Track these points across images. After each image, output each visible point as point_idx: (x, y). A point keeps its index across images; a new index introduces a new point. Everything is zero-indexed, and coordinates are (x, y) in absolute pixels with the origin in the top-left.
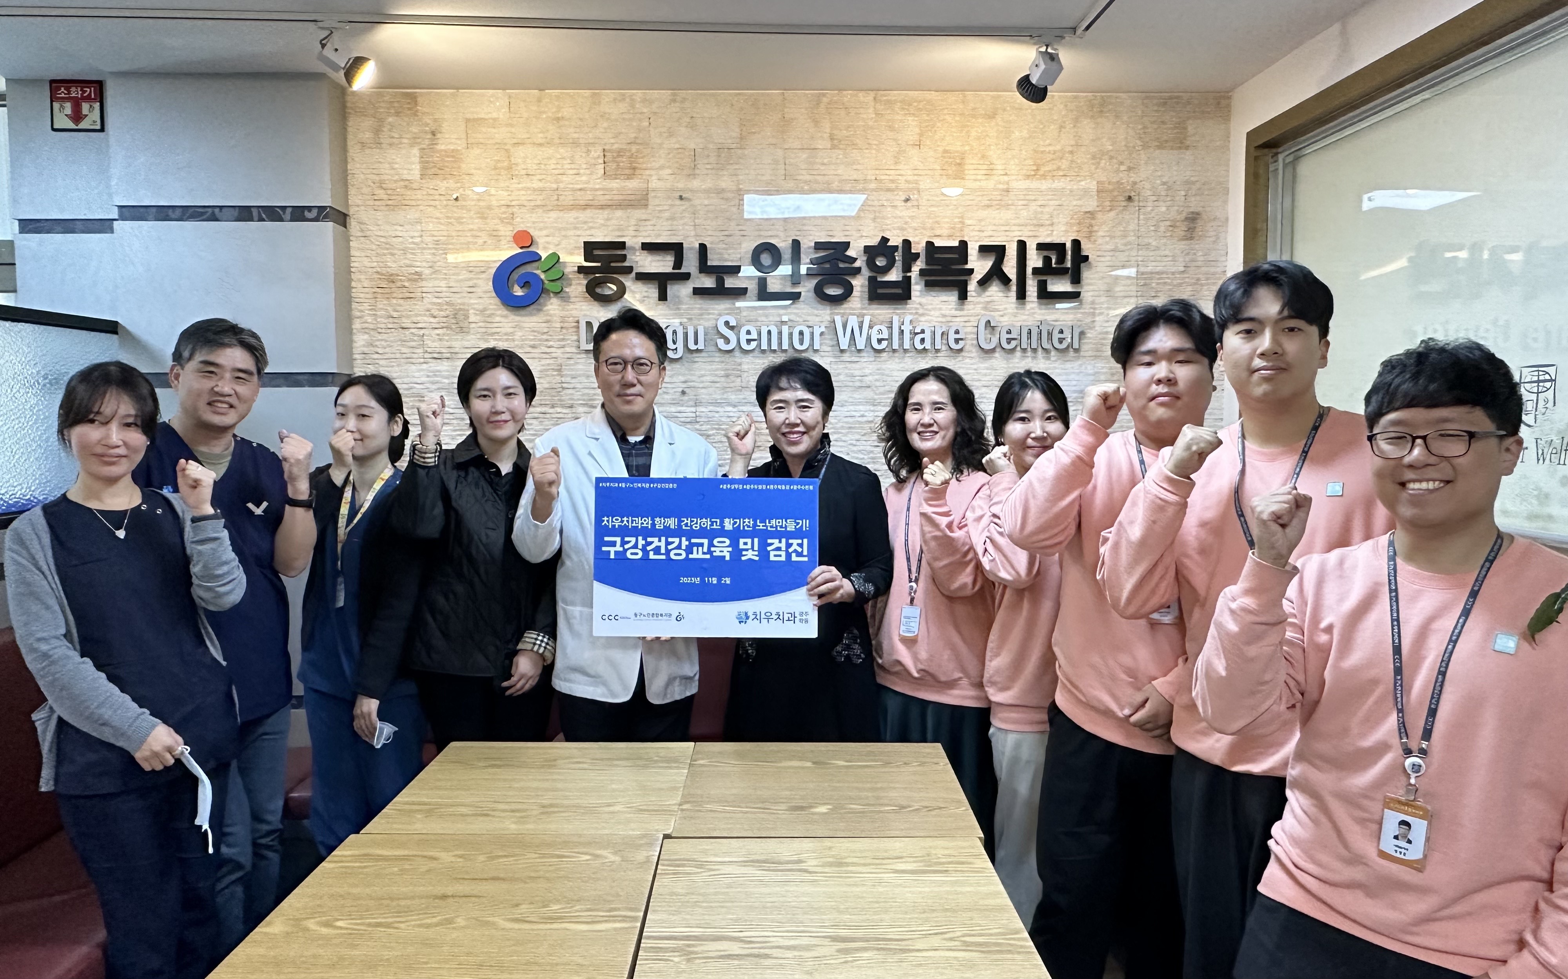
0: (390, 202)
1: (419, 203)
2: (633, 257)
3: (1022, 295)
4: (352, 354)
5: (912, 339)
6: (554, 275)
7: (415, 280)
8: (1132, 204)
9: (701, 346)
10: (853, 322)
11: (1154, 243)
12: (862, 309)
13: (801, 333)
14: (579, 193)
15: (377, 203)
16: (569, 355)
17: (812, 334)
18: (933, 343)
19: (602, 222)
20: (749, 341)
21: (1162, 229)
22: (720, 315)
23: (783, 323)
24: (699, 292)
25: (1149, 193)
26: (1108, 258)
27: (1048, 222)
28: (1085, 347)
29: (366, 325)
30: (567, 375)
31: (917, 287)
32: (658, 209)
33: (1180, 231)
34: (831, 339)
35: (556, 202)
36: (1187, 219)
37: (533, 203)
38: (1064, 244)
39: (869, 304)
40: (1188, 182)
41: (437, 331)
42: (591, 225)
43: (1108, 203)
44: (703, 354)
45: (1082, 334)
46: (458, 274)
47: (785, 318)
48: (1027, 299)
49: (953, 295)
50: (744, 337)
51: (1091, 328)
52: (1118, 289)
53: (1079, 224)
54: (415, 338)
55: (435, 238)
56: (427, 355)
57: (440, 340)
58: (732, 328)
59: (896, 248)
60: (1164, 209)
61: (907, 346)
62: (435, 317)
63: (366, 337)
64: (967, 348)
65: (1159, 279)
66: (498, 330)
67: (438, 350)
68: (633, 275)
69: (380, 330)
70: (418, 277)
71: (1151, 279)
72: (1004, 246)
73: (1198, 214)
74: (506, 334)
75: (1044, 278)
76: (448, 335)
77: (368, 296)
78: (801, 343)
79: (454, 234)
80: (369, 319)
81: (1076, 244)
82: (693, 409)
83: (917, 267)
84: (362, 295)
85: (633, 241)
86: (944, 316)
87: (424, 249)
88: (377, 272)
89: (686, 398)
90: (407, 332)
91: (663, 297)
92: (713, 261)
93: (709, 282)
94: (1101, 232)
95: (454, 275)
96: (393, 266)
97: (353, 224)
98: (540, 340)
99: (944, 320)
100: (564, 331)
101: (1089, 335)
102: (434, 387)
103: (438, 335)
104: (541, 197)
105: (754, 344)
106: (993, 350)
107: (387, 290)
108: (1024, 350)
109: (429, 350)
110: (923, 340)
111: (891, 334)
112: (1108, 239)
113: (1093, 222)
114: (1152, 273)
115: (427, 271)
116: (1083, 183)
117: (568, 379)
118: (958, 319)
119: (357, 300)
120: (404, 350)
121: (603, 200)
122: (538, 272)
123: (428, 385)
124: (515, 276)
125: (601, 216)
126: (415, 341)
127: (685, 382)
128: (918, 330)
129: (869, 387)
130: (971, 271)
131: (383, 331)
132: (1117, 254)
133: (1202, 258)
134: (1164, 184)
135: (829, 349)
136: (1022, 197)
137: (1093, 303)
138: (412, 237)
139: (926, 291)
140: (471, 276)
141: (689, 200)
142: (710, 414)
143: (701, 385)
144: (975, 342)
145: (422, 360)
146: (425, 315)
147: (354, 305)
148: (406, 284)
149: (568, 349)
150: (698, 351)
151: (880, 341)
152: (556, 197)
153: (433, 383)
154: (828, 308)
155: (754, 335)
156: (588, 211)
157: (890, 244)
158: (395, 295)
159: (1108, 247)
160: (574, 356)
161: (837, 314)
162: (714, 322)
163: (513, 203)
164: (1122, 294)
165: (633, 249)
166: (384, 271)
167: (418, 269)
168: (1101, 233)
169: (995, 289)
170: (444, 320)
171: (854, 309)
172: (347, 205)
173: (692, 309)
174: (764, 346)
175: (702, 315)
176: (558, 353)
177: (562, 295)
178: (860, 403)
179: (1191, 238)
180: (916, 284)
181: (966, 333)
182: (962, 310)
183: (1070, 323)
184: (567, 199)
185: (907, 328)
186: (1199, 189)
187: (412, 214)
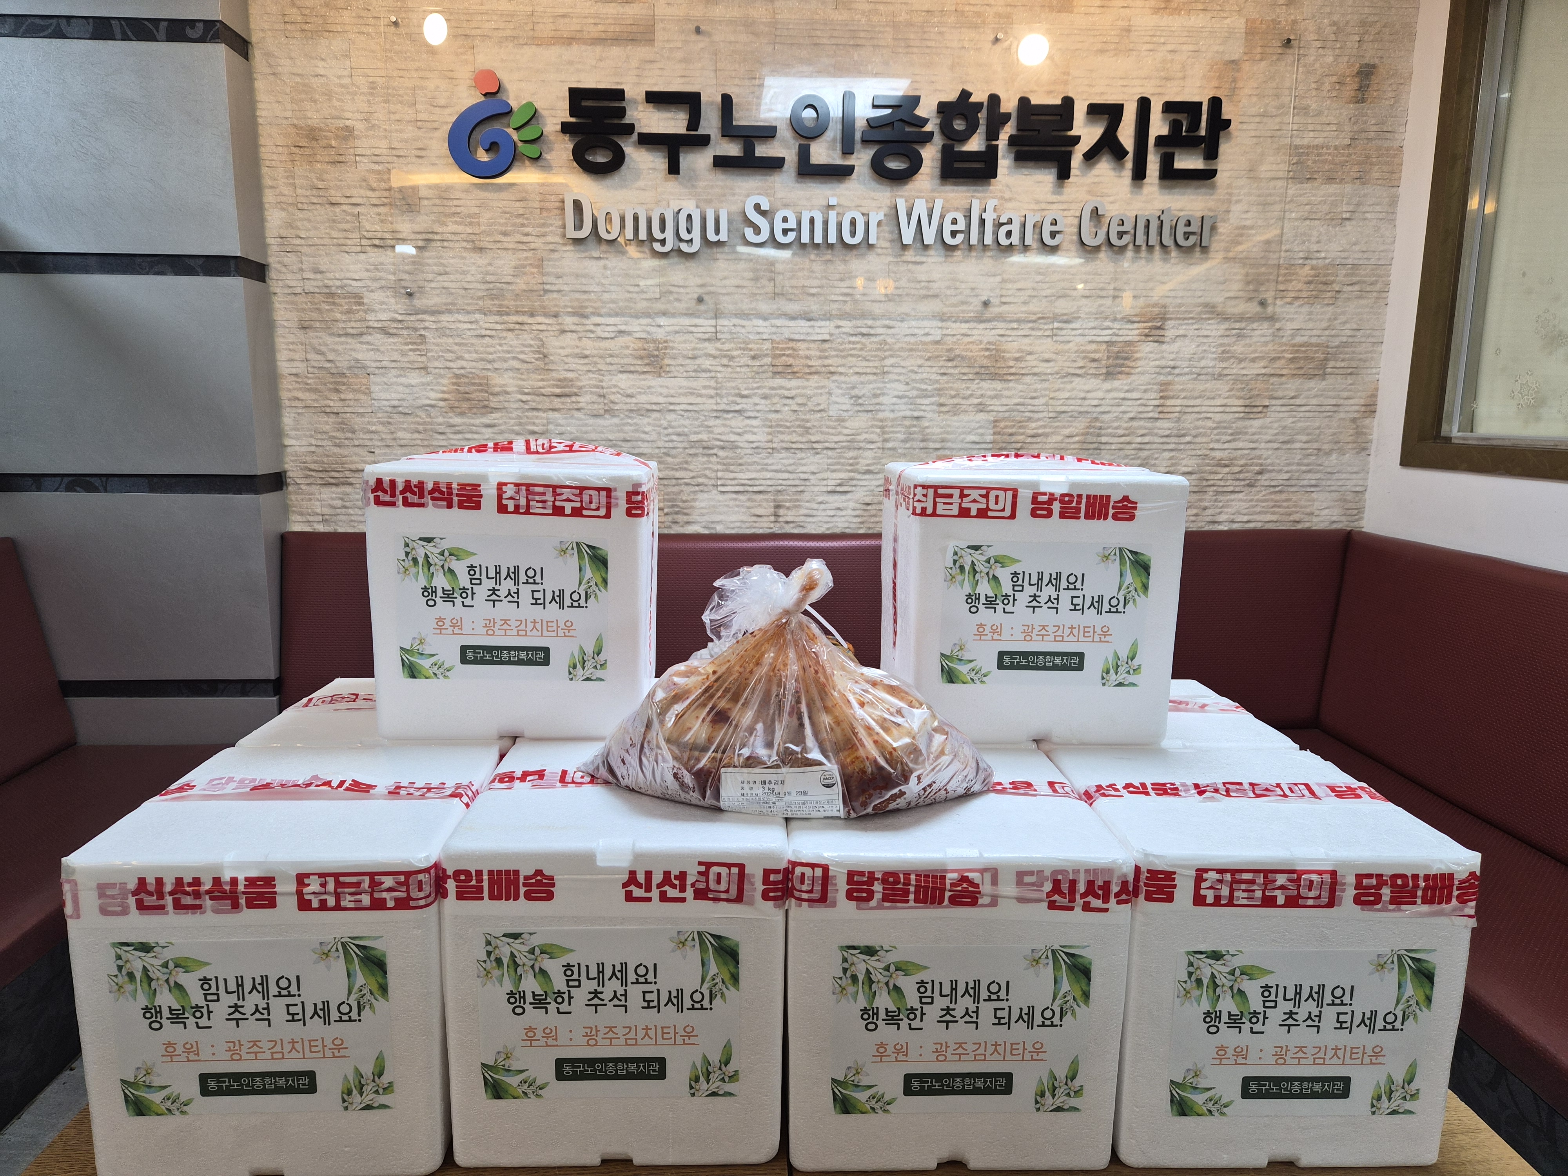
0: (306, 27)
1: (348, 28)
2: (635, 113)
3: (1139, 174)
4: (264, 237)
5: (996, 234)
6: (530, 133)
7: (345, 138)
8: (1290, 51)
9: (723, 236)
10: (921, 208)
11: (1314, 106)
12: (933, 191)
13: (853, 223)
14: (562, 20)
15: (288, 26)
16: (551, 247)
17: (867, 225)
18: (1023, 238)
19: (594, 62)
20: (785, 232)
21: (1327, 86)
22: (748, 196)
23: (830, 207)
24: (721, 163)
25: (1313, 36)
26: (1252, 126)
27: (1181, 75)
28: (1214, 246)
29: (283, 199)
30: (548, 274)
31: (1004, 162)
32: (667, 46)
33: (1349, 90)
34: (891, 232)
35: (531, 33)
36: (1359, 73)
37: (501, 34)
38: (1201, 103)
39: (942, 185)
40: (1363, 23)
41: (377, 210)
42: (579, 66)
43: (1259, 50)
44: (726, 249)
45: (1213, 228)
46: (401, 131)
47: (833, 201)
48: (1146, 180)
49: (1050, 173)
50: (779, 226)
51: (1224, 221)
52: (1263, 168)
53: (1219, 78)
54: (348, 218)
55: (371, 79)
56: (364, 242)
57: (382, 221)
58: (763, 213)
59: (980, 105)
60: (1331, 59)
61: (988, 240)
62: (373, 190)
63: (284, 214)
64: (1065, 246)
65: (1318, 155)
66: (458, 210)
67: (379, 235)
68: (635, 137)
69: (300, 205)
70: (348, 133)
71: (1307, 154)
72: (1122, 105)
73: (1374, 66)
74: (469, 216)
75: (1170, 150)
76: (391, 216)
77: (283, 158)
78: (853, 234)
79: (395, 74)
80: (286, 190)
81: (1216, 103)
82: (713, 322)
83: (1007, 131)
84: (275, 157)
85: (635, 91)
86: (1038, 202)
87: (354, 94)
88: (295, 126)
89: (702, 307)
90: (337, 210)
91: (674, 169)
92: (741, 119)
93: (733, 149)
94: (1247, 88)
95: (397, 131)
96: (314, 117)
97: (257, 54)
98: (514, 225)
99: (1036, 207)
100: (545, 214)
101: (1221, 230)
102: (376, 285)
103: (379, 214)
104: (511, 26)
105: (792, 236)
106: (1097, 249)
107: (307, 151)
108: (1137, 248)
109: (368, 235)
110: (1009, 234)
111: (969, 226)
112: (1254, 99)
113: (1237, 74)
114: (1308, 147)
115: (359, 126)
116: (1228, 21)
117: (551, 279)
118: (1055, 206)
119: (268, 163)
120: (335, 234)
121: (594, 31)
122: (510, 131)
123: (369, 283)
124: (477, 135)
125: (591, 54)
126: (347, 222)
127: (702, 286)
128: (1003, 220)
129: (936, 296)
130: (1077, 140)
131: (305, 207)
132: (1265, 120)
133: (1374, 128)
134: (1334, 24)
135: (887, 245)
136: (1147, 39)
137: (1229, 186)
138: (339, 77)
139: (1017, 167)
140: (420, 133)
141: (709, 35)
142: (734, 330)
143: (724, 291)
144: (1075, 238)
145: (359, 249)
146: (361, 187)
147: (264, 170)
148: (333, 143)
149: (550, 239)
150: (719, 243)
151: (954, 234)
152: (530, 26)
153: (375, 280)
154: (888, 189)
155: (792, 224)
156: (575, 48)
157: (972, 99)
158: (318, 157)
159: (1253, 111)
160: (559, 247)
161: (901, 196)
162: (740, 205)
163: (474, 32)
164: (1269, 175)
165: (635, 101)
166: (301, 123)
167: (348, 123)
168: (1247, 91)
169: (1104, 166)
170: (386, 194)
171: (921, 191)
172: (248, 29)
173: (712, 187)
174: (805, 239)
175: (724, 195)
176: (538, 243)
177: (541, 163)
178: (924, 318)
179: (1363, 101)
180: (1004, 157)
181: (1066, 225)
182: (1060, 193)
183: (1199, 214)
184: (546, 29)
185: (989, 217)
186: (1378, 33)
187: (338, 44)
